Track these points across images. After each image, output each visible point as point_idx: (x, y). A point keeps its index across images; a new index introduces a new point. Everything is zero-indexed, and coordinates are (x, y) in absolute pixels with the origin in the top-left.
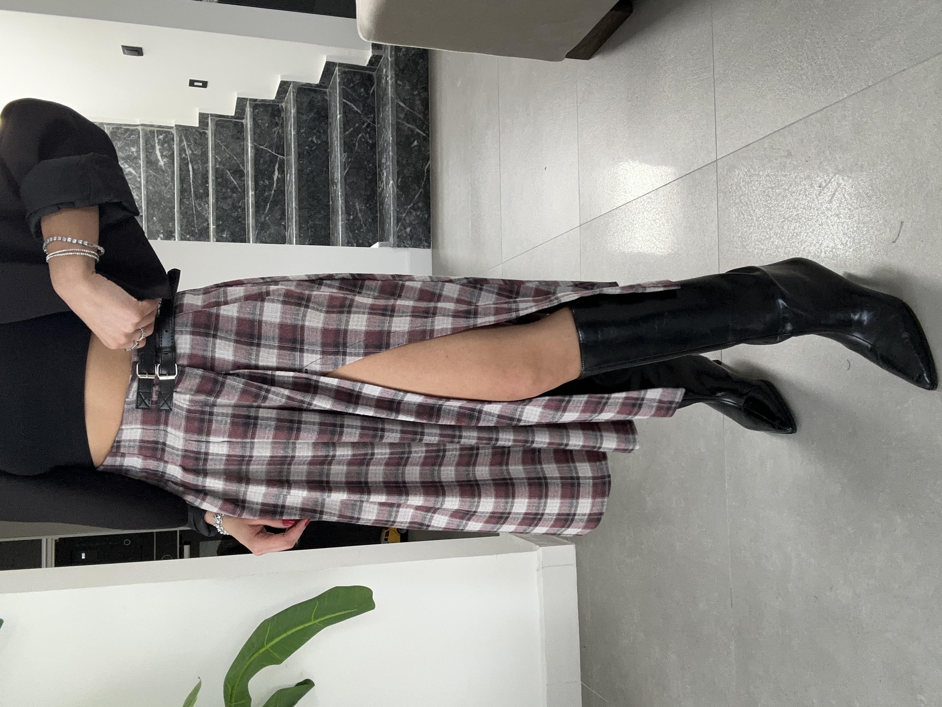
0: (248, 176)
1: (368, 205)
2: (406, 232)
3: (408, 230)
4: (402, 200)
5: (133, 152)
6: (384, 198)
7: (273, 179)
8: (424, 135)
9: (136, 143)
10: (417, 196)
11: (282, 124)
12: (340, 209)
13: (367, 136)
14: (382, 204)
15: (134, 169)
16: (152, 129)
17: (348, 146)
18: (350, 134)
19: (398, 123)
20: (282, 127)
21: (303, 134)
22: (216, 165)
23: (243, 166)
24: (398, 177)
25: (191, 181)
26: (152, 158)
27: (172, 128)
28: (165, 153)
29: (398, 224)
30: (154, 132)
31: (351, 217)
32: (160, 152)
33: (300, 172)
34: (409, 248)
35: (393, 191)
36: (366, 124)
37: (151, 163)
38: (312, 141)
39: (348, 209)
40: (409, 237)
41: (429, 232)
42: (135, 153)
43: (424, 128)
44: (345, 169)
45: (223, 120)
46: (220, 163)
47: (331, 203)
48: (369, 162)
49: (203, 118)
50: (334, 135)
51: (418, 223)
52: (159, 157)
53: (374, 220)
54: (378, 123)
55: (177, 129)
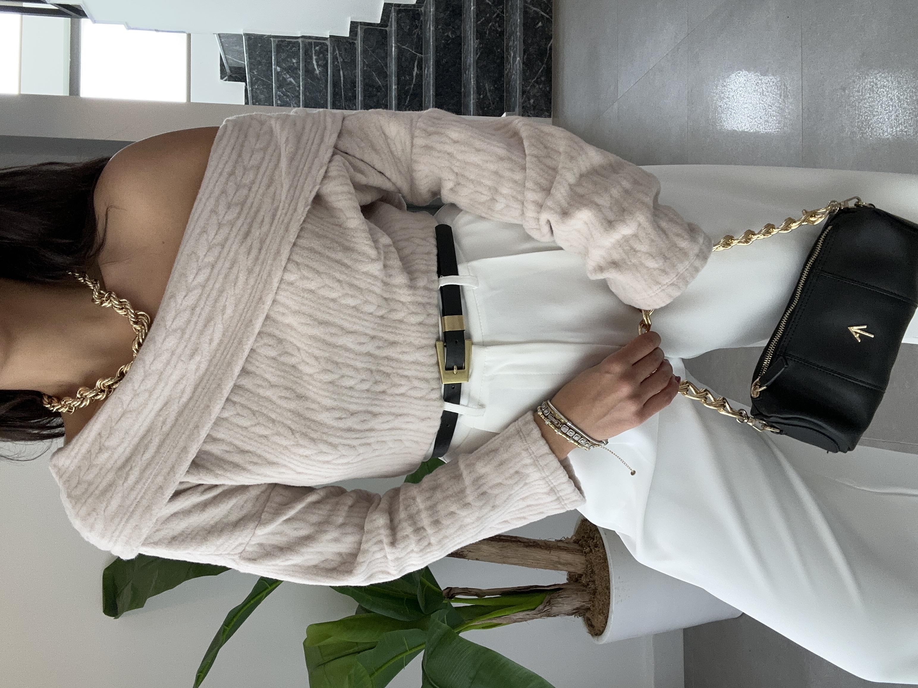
0: (391, 77)
1: (496, 86)
2: (530, 103)
3: (532, 101)
4: (527, 74)
5: (293, 63)
6: (511, 75)
7: (413, 74)
8: (548, 16)
9: (296, 55)
10: (540, 71)
11: (421, 26)
12: (472, 89)
13: (497, 24)
14: (509, 83)
15: (294, 79)
16: (310, 40)
17: (480, 34)
18: (481, 23)
19: (525, 7)
20: (421, 29)
21: (441, 30)
22: (364, 68)
23: (387, 68)
24: (524, 54)
25: (342, 86)
26: (310, 67)
27: (326, 39)
28: (320, 63)
29: (523, 96)
30: (312, 44)
31: (482, 96)
32: (317, 62)
33: (438, 63)
34: (533, 118)
35: (520, 67)
36: (495, 15)
37: (309, 71)
38: (448, 36)
39: (479, 90)
40: (532, 108)
41: (550, 103)
42: (295, 64)
43: (548, 11)
44: (477, 54)
45: (370, 28)
46: (367, 65)
47: (463, 90)
48: (497, 48)
49: (354, 25)
50: (467, 27)
51: (540, 95)
52: (316, 67)
53: (501, 98)
54: (507, 12)
55: (331, 40)
